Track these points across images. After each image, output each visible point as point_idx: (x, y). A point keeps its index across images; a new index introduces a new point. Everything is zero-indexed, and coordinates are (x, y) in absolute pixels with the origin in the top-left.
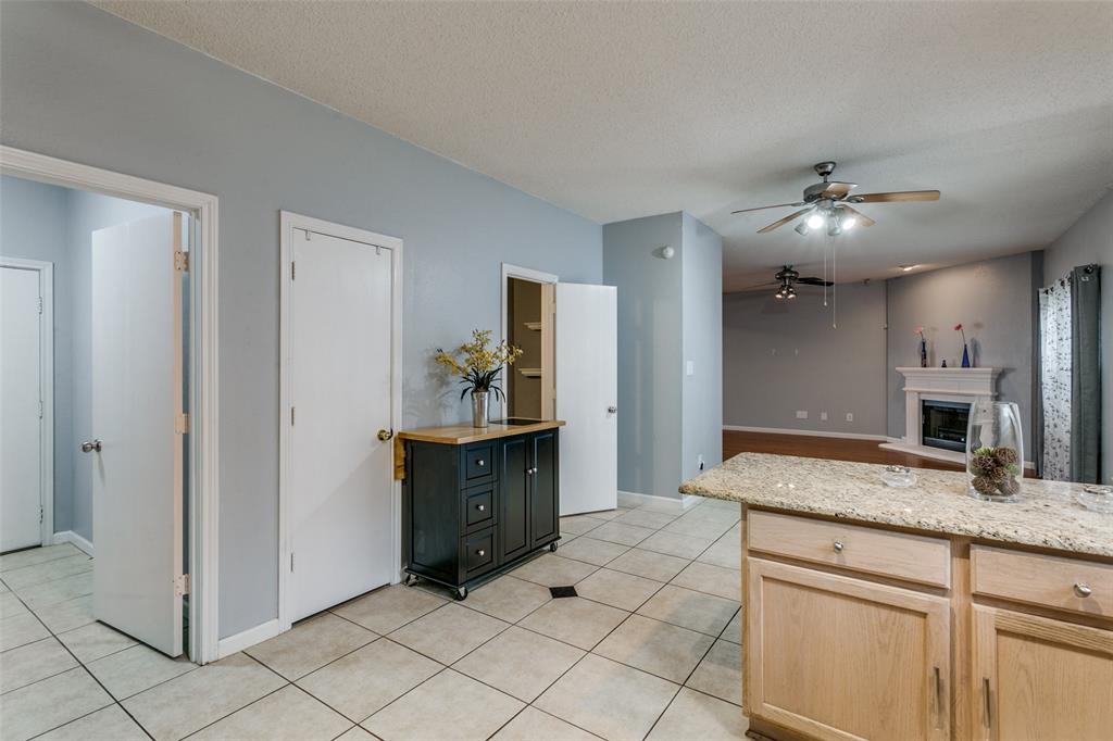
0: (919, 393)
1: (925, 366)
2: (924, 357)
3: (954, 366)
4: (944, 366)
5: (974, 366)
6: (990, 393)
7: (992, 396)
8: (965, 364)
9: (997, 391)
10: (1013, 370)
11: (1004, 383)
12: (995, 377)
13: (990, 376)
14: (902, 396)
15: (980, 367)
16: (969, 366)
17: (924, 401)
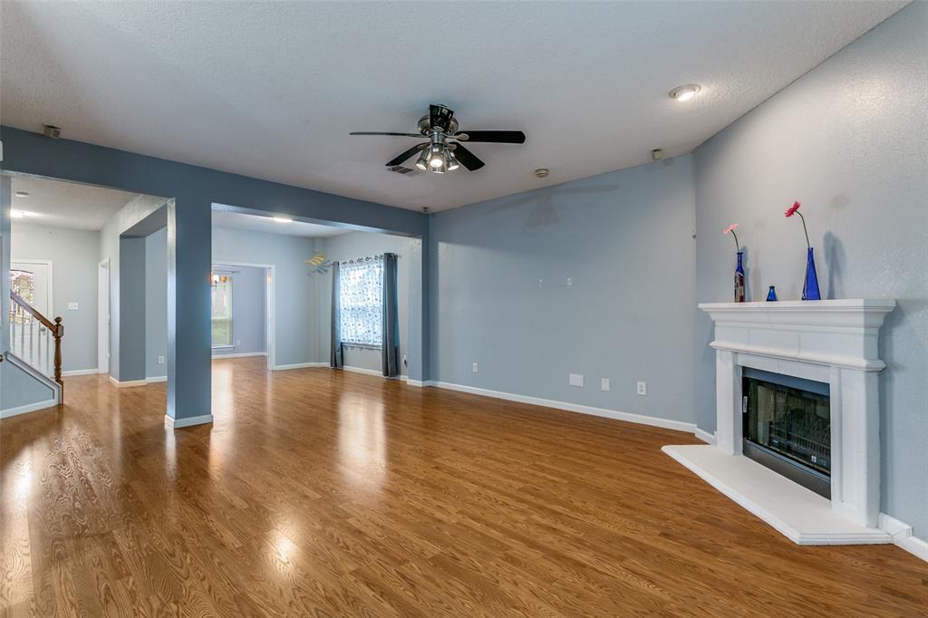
0: (736, 353)
1: (742, 299)
2: (741, 281)
3: (793, 298)
4: (772, 297)
5: (831, 297)
6: (863, 363)
7: (869, 371)
8: (812, 290)
9: (881, 357)
10: (918, 304)
11: (899, 336)
12: (879, 321)
13: (861, 320)
14: (710, 356)
15: (843, 297)
16: (819, 298)
17: (744, 369)
